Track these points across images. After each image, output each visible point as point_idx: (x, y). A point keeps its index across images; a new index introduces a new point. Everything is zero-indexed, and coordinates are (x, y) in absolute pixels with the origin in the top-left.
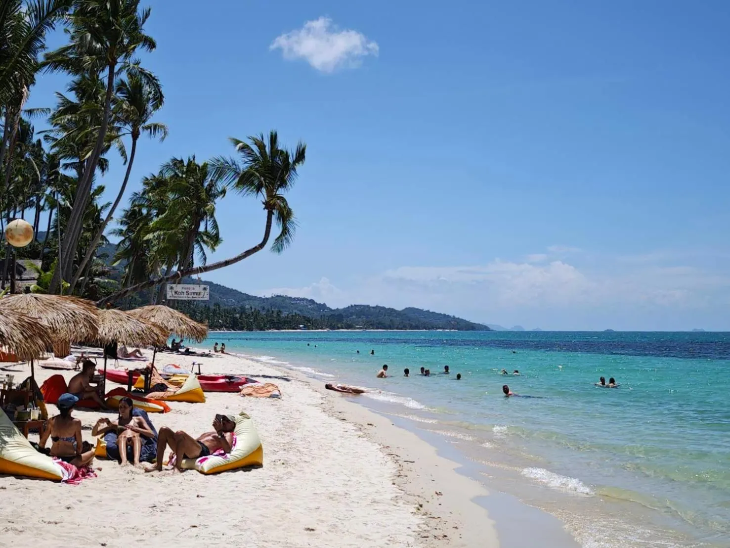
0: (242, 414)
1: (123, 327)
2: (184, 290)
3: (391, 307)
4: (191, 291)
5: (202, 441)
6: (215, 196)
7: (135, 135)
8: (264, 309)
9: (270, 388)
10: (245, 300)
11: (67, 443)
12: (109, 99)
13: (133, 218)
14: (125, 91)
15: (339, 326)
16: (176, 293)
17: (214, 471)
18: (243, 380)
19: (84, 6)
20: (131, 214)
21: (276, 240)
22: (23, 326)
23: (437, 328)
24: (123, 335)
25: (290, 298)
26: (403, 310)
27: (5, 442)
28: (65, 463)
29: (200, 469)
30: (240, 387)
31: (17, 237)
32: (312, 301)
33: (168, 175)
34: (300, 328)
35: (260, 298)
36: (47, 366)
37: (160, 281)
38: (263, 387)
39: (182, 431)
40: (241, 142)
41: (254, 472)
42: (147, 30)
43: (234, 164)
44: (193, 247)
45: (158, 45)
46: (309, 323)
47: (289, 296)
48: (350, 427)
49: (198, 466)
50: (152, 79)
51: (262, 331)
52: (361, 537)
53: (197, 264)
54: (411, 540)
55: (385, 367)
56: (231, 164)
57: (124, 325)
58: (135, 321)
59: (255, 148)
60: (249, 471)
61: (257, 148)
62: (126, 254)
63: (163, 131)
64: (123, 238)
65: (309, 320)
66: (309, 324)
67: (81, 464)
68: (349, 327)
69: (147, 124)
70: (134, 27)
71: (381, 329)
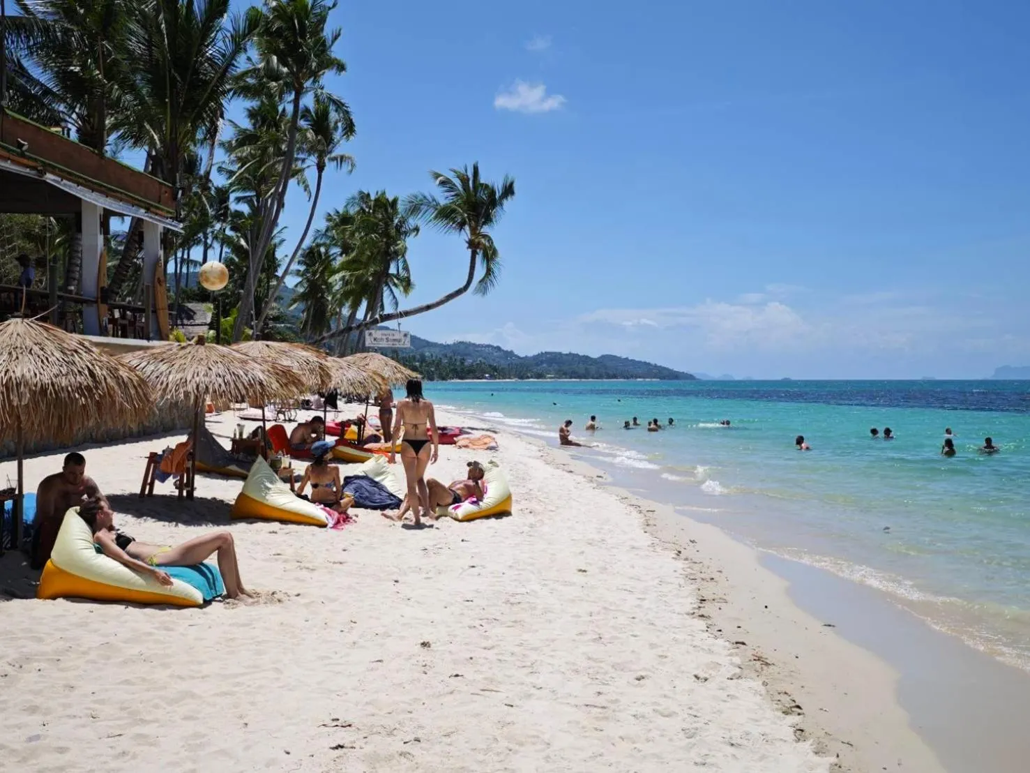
0: (491, 462)
1: (344, 375)
2: (384, 337)
3: (586, 354)
4: (391, 337)
5: (453, 489)
6: (406, 233)
7: (321, 167)
8: (446, 356)
9: (486, 440)
10: (425, 347)
11: (327, 489)
12: (294, 128)
13: (313, 258)
14: (309, 118)
15: (529, 375)
16: (375, 339)
17: (469, 517)
18: (457, 432)
19: (269, 25)
20: (309, 253)
21: (480, 282)
22: (277, 374)
23: (636, 377)
24: (345, 383)
25: (474, 344)
26: (599, 358)
27: (269, 489)
28: (328, 509)
29: (454, 516)
30: (455, 439)
31: (212, 279)
32: (498, 348)
33: (353, 211)
34: (486, 378)
35: (441, 345)
36: (246, 417)
37: (359, 326)
38: (479, 439)
39: (432, 479)
40: (442, 176)
41: (505, 519)
42: (336, 52)
43: (434, 200)
44: (383, 289)
45: (348, 67)
46: (496, 372)
47: (473, 342)
48: (580, 479)
49: (451, 513)
50: (341, 106)
51: (444, 382)
52: (632, 578)
53: (388, 310)
54: (682, 582)
55: (593, 418)
56: (431, 200)
57: (345, 373)
58: (356, 369)
59: (457, 182)
60: (501, 518)
61: (459, 181)
62: (303, 297)
63: (350, 163)
64: (300, 279)
65: (495, 369)
66: (496, 374)
67: (340, 510)
68: (540, 376)
69: (333, 155)
70: (322, 48)
71: (575, 378)
